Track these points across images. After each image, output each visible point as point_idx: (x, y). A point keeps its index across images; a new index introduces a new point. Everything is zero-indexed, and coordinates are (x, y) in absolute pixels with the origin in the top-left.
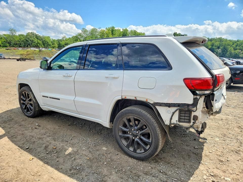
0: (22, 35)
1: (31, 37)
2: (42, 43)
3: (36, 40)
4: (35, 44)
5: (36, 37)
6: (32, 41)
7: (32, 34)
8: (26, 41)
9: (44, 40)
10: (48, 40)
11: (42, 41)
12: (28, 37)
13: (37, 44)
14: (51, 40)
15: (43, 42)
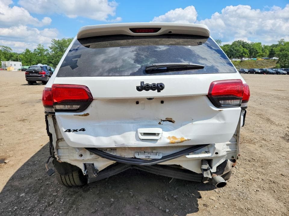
0: (227, 45)
1: (237, 46)
2: (248, 52)
3: (241, 50)
4: (240, 54)
5: (242, 46)
6: (237, 51)
7: (239, 42)
8: (230, 52)
9: (252, 48)
10: (257, 48)
11: (249, 49)
12: (234, 46)
13: (242, 54)
14: (263, 47)
15: (250, 51)
